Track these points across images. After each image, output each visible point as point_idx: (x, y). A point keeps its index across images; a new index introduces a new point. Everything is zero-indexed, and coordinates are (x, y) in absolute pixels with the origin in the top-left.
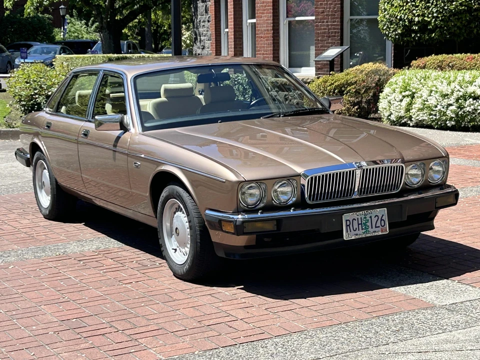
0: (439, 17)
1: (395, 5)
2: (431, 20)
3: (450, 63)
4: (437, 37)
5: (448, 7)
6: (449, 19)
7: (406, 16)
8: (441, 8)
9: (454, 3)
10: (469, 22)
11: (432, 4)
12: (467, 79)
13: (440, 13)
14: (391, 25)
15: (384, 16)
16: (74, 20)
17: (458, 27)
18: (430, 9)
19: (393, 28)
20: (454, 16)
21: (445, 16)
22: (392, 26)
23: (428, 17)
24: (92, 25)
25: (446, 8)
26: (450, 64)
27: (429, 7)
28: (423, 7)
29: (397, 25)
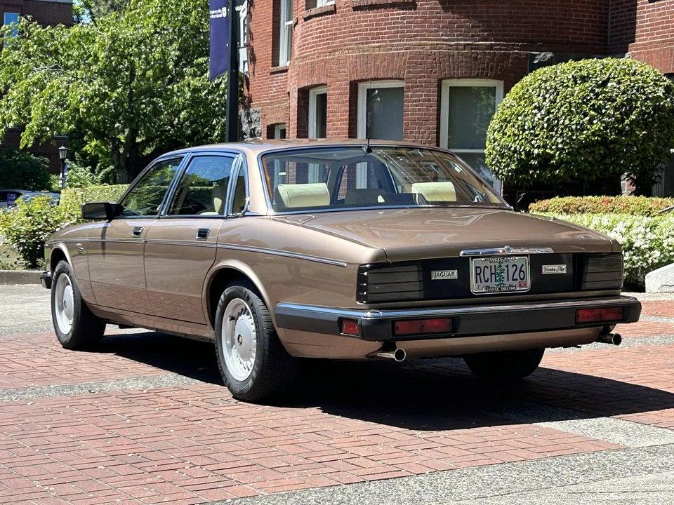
0: (565, 150)
1: (508, 134)
2: (555, 153)
3: (580, 206)
4: (562, 174)
5: (577, 136)
6: (578, 152)
7: (522, 147)
8: (568, 138)
9: (585, 132)
10: (604, 157)
11: (556, 133)
12: (605, 223)
13: (567, 144)
14: (502, 158)
15: (493, 149)
16: (76, 166)
17: (590, 163)
18: (554, 139)
19: (505, 162)
20: (584, 149)
21: (573, 148)
22: (504, 160)
23: (551, 149)
24: (99, 172)
25: (574, 137)
26: (580, 208)
27: (552, 137)
28: (545, 136)
29: (510, 158)
